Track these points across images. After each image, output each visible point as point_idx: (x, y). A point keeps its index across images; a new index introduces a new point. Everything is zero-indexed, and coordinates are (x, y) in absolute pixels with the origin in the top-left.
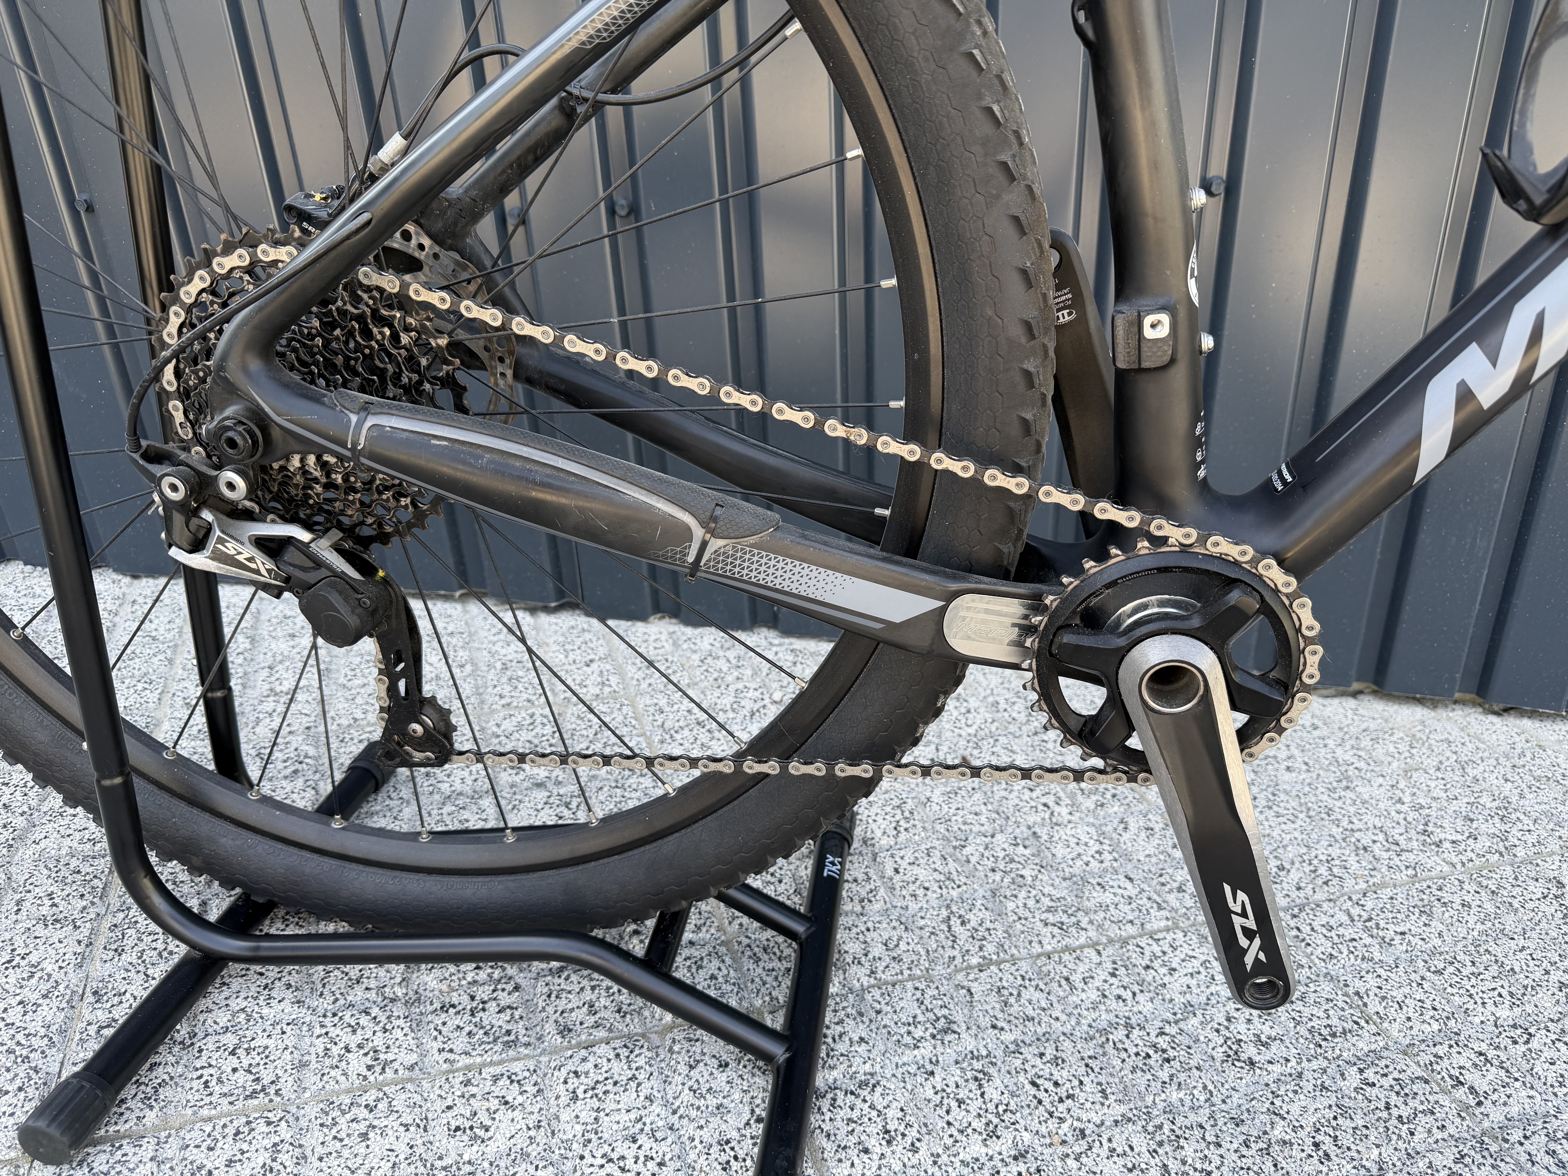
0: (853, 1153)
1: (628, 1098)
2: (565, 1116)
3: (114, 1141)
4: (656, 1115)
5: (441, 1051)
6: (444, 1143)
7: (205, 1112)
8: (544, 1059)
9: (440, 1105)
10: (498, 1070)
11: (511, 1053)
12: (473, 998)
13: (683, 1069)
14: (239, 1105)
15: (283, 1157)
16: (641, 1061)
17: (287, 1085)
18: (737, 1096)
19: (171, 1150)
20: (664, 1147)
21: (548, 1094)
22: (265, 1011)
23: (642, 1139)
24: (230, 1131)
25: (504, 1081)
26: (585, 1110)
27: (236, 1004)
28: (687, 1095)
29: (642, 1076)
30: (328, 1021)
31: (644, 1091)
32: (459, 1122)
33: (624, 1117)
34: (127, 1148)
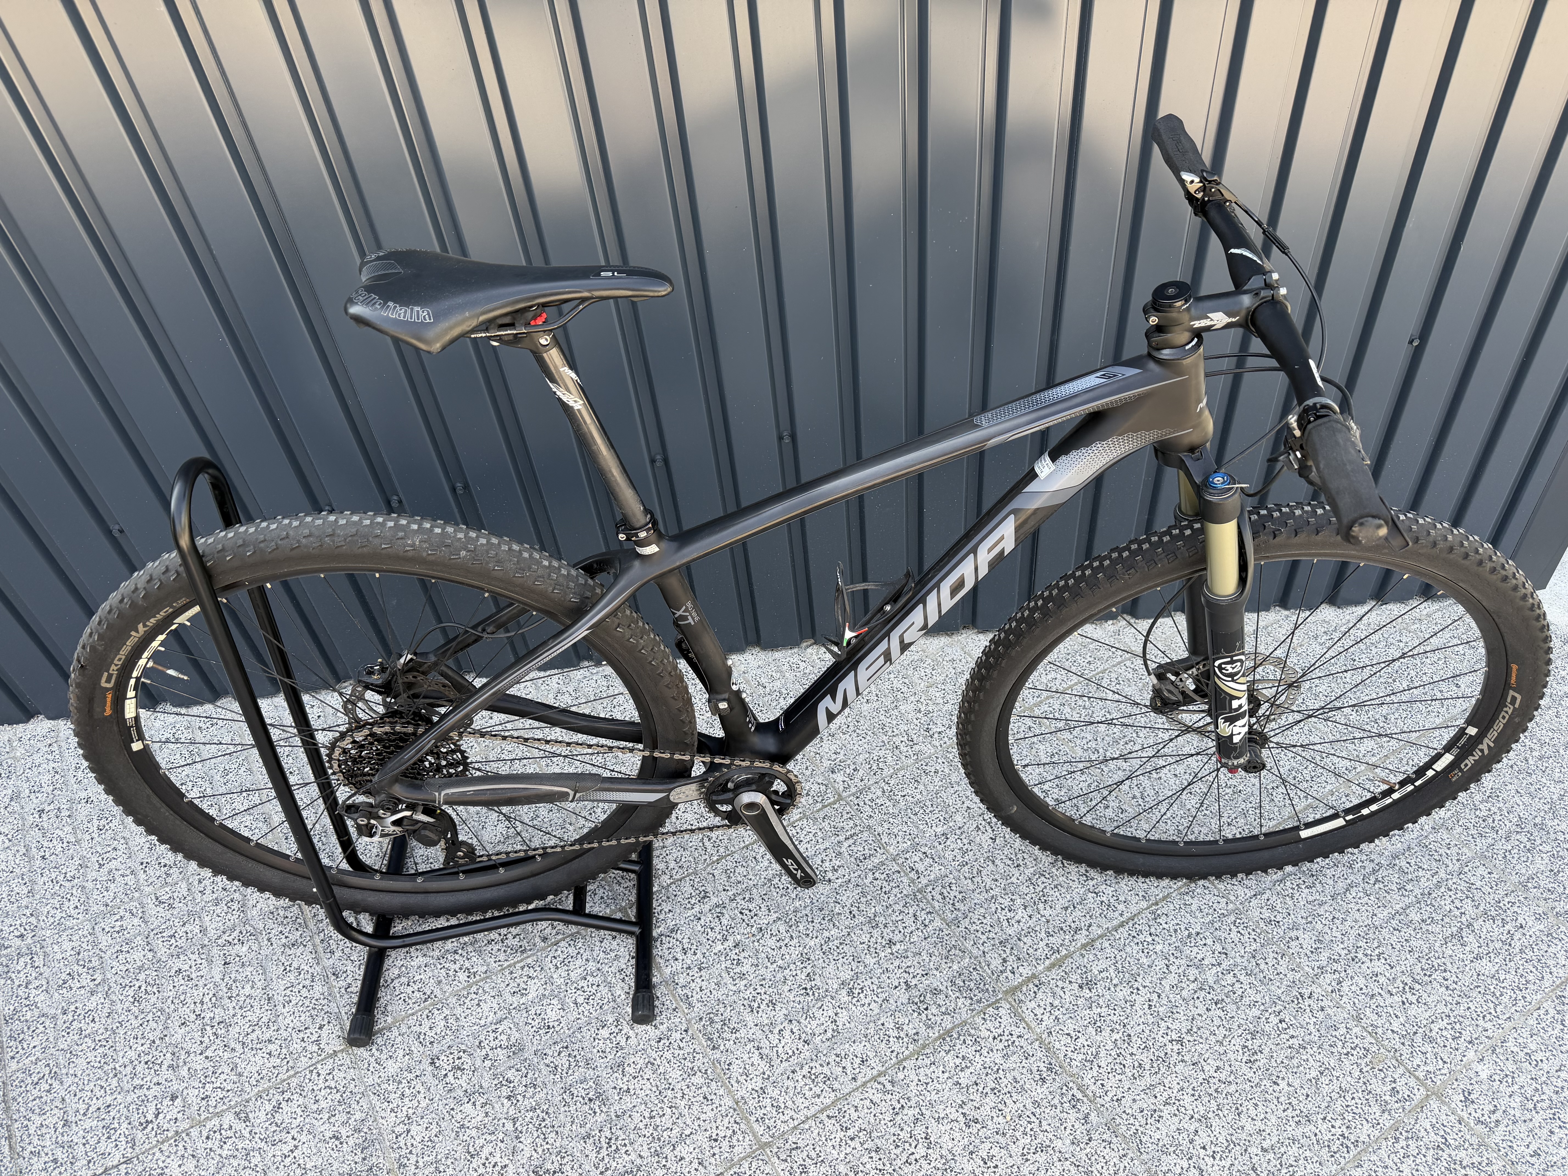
0: (671, 961)
1: (579, 962)
2: (555, 976)
3: (380, 1031)
4: (592, 966)
5: (495, 962)
6: (510, 999)
7: (410, 1012)
8: (539, 954)
9: (503, 985)
10: (522, 964)
11: (525, 955)
12: (500, 935)
13: (598, 944)
14: (422, 1005)
15: (450, 1021)
16: (580, 945)
17: (437, 992)
18: (622, 950)
19: (404, 1029)
20: (598, 979)
21: (545, 968)
22: (412, 963)
23: (588, 978)
24: (424, 1016)
25: (526, 969)
26: (562, 971)
27: (399, 963)
28: (602, 955)
29: (582, 951)
30: (441, 961)
31: (584, 958)
32: (514, 989)
33: (579, 971)
34: (387, 1034)
